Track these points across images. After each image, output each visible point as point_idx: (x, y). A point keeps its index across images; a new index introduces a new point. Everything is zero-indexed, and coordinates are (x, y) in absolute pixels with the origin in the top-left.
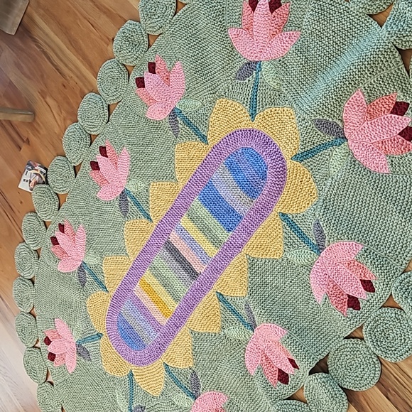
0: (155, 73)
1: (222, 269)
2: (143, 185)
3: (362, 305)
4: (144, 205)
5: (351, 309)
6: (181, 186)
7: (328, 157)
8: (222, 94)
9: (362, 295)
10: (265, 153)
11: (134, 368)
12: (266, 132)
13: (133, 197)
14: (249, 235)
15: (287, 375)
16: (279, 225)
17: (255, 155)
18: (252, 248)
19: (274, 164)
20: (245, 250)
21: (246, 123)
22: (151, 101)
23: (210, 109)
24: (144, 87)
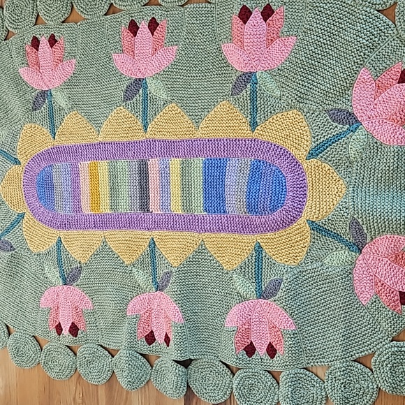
0: (265, 21)
1: (173, 229)
2: (165, 97)
3: (254, 357)
4: (150, 112)
5: (245, 352)
6: (198, 135)
7: (335, 249)
8: (305, 110)
9: (261, 351)
10: (291, 194)
11: (28, 214)
12: (309, 179)
13: (145, 95)
14: (219, 230)
15: (155, 340)
16: (249, 250)
17: (281, 185)
18: (211, 240)
19: (290, 209)
20: (205, 236)
21: (300, 154)
22: (240, 43)
23: (283, 109)
24: (245, 23)
